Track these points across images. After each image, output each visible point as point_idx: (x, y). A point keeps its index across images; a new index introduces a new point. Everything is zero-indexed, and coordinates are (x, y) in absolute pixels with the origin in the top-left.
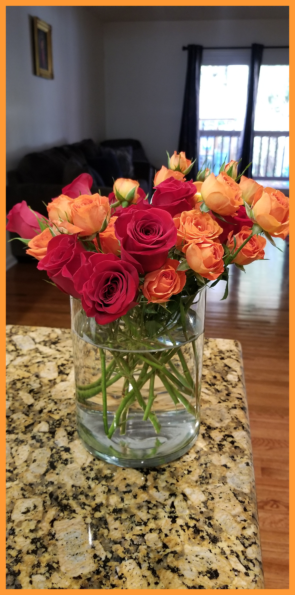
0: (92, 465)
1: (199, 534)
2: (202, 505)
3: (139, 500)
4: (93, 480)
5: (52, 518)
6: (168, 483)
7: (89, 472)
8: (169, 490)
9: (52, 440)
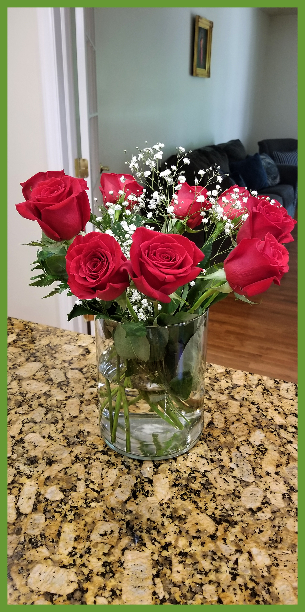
0: (169, 502)
1: (255, 597)
2: (266, 569)
3: (205, 549)
4: (167, 517)
5: (124, 547)
6: (237, 537)
7: (166, 509)
8: (237, 545)
9: (139, 469)
